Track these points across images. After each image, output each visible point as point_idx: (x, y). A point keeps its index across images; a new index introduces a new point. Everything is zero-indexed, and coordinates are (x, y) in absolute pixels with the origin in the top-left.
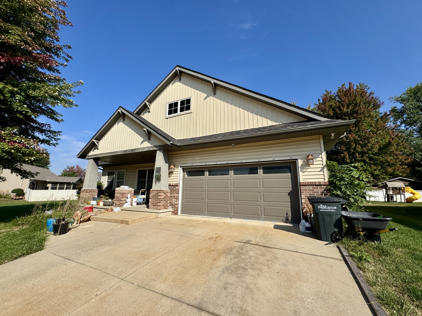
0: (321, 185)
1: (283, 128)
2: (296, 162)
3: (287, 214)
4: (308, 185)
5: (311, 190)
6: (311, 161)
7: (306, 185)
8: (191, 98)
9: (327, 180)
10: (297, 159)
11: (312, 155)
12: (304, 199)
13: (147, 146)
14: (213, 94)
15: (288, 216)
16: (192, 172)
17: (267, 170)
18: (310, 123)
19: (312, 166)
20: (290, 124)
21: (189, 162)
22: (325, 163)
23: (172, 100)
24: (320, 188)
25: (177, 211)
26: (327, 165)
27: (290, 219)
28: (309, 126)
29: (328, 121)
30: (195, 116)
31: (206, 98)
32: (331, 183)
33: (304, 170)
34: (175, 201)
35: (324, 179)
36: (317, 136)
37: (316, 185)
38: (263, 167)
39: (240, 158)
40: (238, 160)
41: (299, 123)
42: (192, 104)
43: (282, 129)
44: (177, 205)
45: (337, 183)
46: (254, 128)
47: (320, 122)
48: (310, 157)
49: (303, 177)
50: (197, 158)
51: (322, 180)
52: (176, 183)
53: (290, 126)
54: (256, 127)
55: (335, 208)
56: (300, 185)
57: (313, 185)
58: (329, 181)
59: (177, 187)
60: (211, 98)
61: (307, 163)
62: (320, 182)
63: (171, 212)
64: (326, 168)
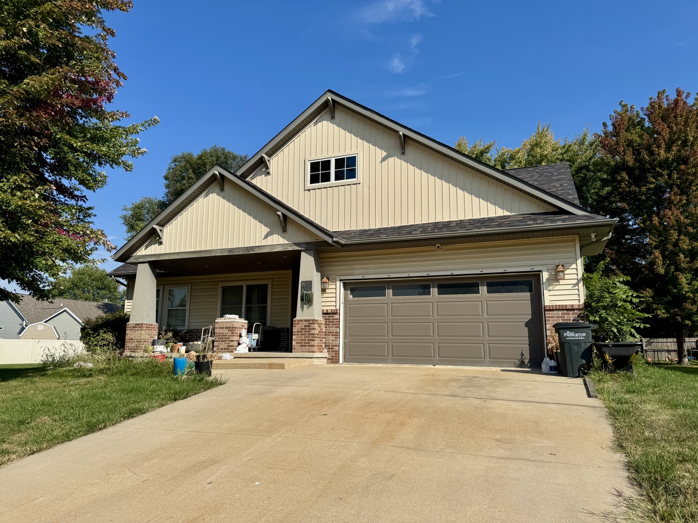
0: (573, 310)
1: (521, 224)
2: (540, 275)
3: (522, 355)
4: (556, 310)
5: (560, 317)
6: (562, 274)
7: (553, 310)
8: (356, 155)
9: (582, 302)
10: (541, 271)
11: (563, 266)
12: (549, 330)
13: (278, 242)
14: (399, 152)
15: (523, 357)
17: (494, 288)
18: (561, 218)
19: (562, 282)
20: (534, 217)
21: (357, 272)
22: (580, 276)
23: (320, 157)
24: (573, 314)
25: (337, 357)
26: (584, 279)
27: (526, 361)
28: (559, 222)
29: (585, 216)
30: (366, 190)
31: (383, 160)
32: (587, 305)
33: (551, 288)
34: (333, 340)
35: (579, 300)
36: (570, 237)
37: (567, 310)
38: (487, 283)
39: (449, 267)
40: (447, 270)
41: (545, 216)
42: (360, 167)
43: (518, 224)
44: (337, 346)
45: (593, 304)
46: (474, 219)
47: (574, 216)
48: (560, 268)
49: (549, 298)
50: (372, 266)
51: (576, 303)
52: (334, 308)
53: (531, 220)
54: (477, 216)
55: (584, 334)
56: (545, 310)
57: (563, 310)
58: (585, 303)
59: (336, 316)
60: (395, 162)
61: (556, 277)
62: (573, 305)
63: (325, 360)
64: (581, 284)
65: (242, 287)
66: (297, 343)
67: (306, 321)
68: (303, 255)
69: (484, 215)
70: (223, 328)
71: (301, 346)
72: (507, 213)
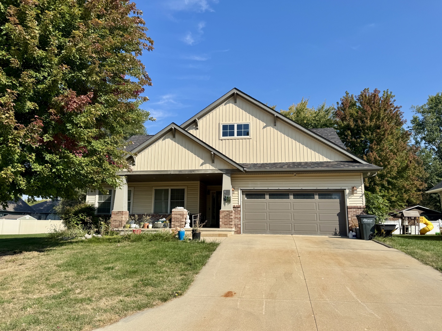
0: (361, 208)
1: (338, 166)
2: (344, 191)
3: (336, 230)
4: (353, 208)
5: (354, 212)
6: (355, 191)
7: (351, 208)
8: (249, 124)
9: (364, 205)
10: (345, 189)
11: (356, 187)
12: (350, 218)
13: (209, 168)
14: (273, 124)
15: (336, 231)
16: (250, 194)
17: (322, 196)
18: (356, 164)
19: (355, 195)
20: (342, 163)
21: (250, 185)
22: (363, 192)
23: (228, 123)
24: (360, 210)
25: (240, 230)
26: (365, 194)
27: (338, 233)
28: (356, 167)
29: (367, 164)
30: (255, 142)
31: (264, 127)
32: (367, 206)
33: (350, 197)
34: (238, 222)
35: (363, 204)
36: (359, 174)
37: (358, 208)
38: (318, 194)
39: (300, 185)
40: (299, 187)
41: (348, 163)
42: (251, 130)
43: (336, 166)
44: (240, 225)
45: (370, 206)
46: (312, 162)
47: (362, 164)
48: (355, 188)
49: (349, 202)
50: (259, 183)
51: (361, 205)
52: (237, 204)
53: (342, 165)
54: (314, 161)
55: (372, 220)
56: (347, 208)
57: (356, 208)
58: (366, 205)
59: (239, 209)
60: (270, 129)
61: (352, 192)
62: (360, 206)
63: (234, 232)
64: (364, 196)
65: (168, 190)
66: (222, 223)
67: (227, 211)
68: (224, 176)
69: (317, 160)
70: (177, 214)
71: (224, 225)
72: (329, 160)
